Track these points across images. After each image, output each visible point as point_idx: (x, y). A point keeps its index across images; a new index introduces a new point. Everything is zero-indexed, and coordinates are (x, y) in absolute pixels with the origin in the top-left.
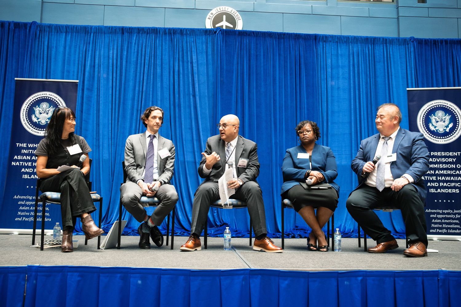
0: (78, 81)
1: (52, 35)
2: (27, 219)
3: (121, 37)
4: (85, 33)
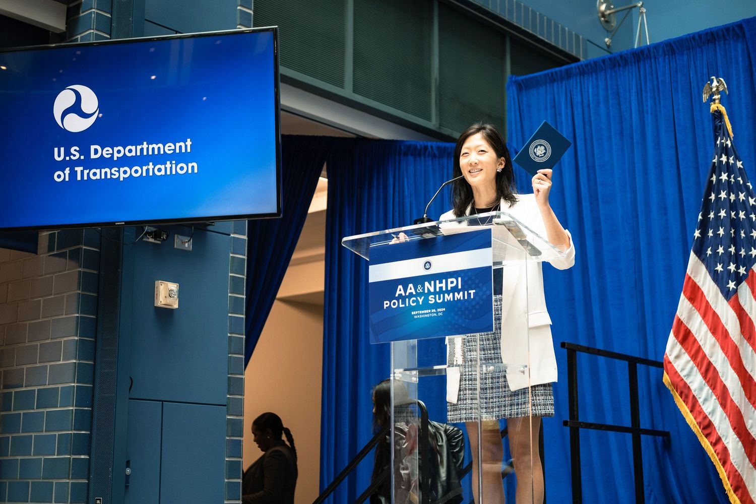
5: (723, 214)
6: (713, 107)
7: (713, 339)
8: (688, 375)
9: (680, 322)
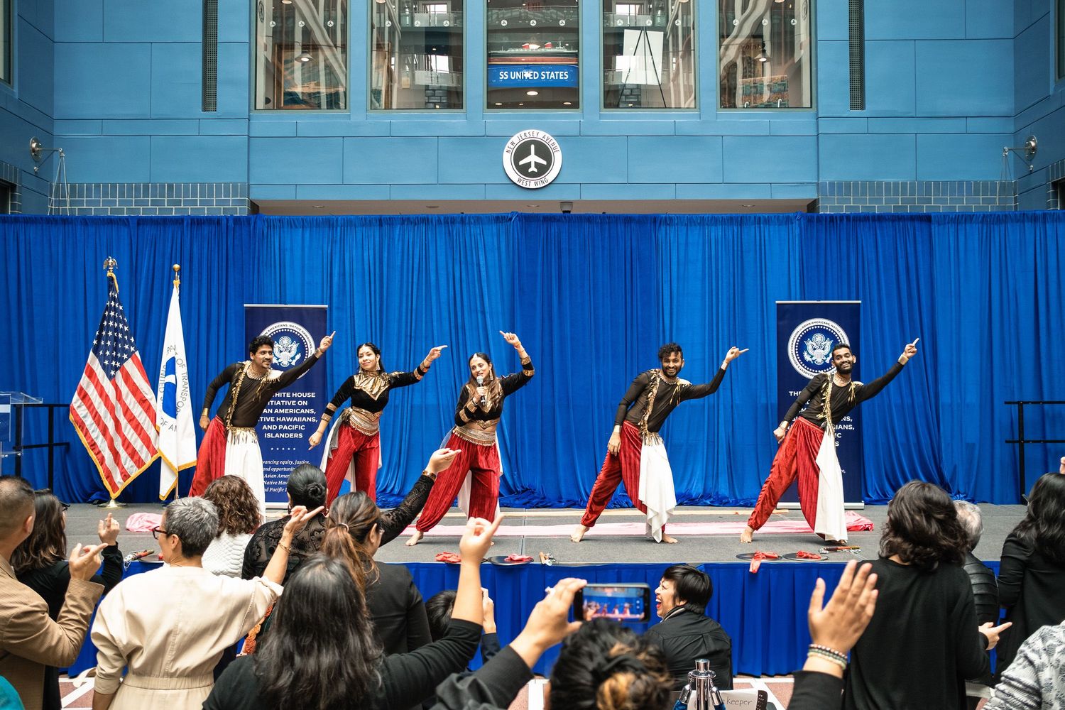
0: (327, 306)
1: (284, 232)
2: (274, 490)
3: (378, 231)
4: (329, 227)
5: (110, 334)
6: (109, 274)
7: (100, 399)
8: (85, 417)
9: (82, 389)
